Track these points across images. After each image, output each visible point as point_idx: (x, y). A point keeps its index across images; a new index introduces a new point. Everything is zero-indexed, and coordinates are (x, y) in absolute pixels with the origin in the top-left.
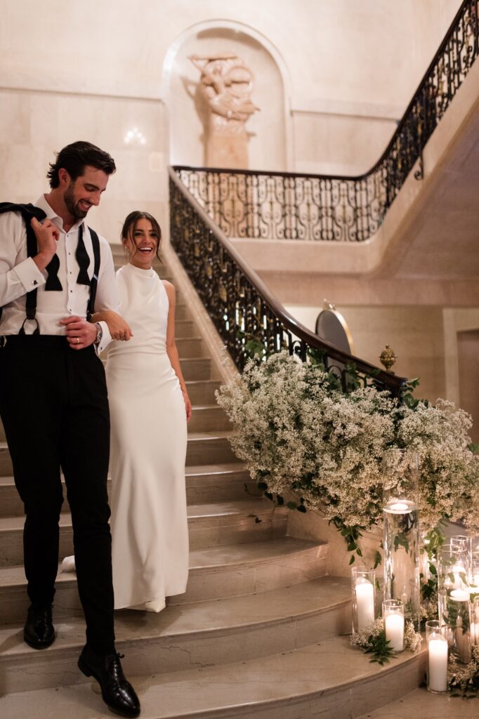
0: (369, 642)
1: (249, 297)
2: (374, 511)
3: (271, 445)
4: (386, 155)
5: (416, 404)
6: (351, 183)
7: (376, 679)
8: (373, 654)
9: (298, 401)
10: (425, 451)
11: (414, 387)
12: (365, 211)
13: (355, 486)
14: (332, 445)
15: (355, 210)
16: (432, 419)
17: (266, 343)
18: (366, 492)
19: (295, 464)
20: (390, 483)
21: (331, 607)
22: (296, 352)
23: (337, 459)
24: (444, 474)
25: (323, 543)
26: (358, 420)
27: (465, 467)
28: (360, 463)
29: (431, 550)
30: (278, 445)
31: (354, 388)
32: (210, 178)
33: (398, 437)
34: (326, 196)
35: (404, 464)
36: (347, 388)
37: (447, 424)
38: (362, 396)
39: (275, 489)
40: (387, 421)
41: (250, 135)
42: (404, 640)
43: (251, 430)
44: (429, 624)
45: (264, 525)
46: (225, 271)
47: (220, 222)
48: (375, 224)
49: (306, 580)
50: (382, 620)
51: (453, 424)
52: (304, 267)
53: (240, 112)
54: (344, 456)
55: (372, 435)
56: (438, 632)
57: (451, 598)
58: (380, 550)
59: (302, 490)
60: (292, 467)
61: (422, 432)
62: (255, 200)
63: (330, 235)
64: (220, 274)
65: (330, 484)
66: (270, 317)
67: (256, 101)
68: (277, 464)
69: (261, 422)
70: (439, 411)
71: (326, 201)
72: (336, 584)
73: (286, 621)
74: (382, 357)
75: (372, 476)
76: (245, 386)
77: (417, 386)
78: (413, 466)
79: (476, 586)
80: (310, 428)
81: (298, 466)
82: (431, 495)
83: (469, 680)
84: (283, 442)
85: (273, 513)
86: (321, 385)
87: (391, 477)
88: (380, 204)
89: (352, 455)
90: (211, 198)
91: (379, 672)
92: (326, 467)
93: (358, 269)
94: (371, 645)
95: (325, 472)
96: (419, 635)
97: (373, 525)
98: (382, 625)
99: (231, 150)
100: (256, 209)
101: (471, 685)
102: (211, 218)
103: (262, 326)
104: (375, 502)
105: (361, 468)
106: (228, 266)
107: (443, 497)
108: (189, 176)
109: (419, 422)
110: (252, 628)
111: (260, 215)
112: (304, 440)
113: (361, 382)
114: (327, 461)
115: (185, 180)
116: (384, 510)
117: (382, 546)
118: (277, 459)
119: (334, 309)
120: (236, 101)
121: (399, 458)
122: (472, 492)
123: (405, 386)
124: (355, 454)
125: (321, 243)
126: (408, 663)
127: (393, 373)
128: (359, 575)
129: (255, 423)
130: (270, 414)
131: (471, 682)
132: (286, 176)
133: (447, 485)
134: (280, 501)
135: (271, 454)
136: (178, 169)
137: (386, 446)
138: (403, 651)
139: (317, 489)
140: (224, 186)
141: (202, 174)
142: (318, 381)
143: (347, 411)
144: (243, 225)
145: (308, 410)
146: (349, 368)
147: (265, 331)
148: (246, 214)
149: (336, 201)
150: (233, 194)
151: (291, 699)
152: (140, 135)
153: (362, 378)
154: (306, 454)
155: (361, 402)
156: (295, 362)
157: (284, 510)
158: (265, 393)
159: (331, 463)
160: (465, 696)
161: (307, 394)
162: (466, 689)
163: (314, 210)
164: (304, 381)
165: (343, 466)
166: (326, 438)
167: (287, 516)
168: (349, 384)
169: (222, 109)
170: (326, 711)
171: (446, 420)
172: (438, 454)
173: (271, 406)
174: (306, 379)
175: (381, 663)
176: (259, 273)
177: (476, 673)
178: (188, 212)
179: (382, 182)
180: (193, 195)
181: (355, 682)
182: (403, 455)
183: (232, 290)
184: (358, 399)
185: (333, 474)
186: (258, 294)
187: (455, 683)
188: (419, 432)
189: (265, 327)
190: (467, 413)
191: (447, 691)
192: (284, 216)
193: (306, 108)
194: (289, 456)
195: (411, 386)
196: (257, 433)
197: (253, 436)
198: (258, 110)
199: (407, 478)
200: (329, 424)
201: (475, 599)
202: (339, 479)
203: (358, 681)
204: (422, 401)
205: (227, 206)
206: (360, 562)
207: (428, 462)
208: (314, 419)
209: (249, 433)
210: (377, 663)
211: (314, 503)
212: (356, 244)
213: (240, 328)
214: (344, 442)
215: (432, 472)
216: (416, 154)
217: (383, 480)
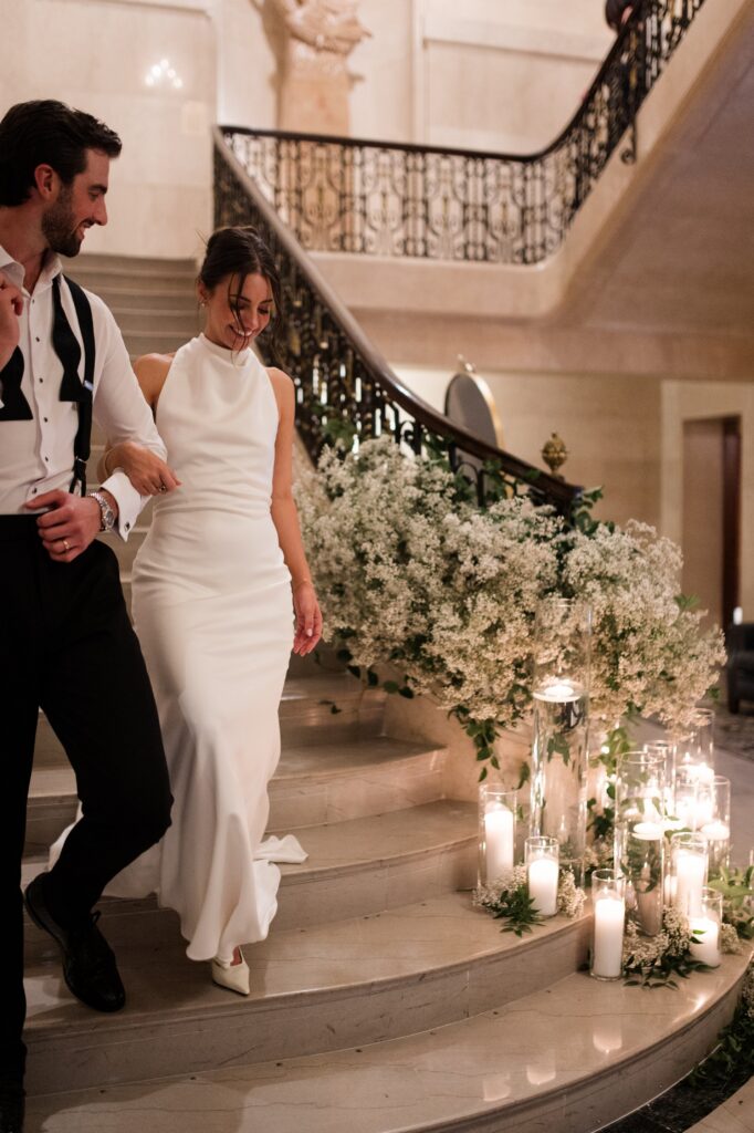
0: (502, 901)
1: (335, 348)
2: (519, 697)
3: (360, 589)
4: (578, 121)
5: (594, 527)
6: (517, 167)
7: (507, 958)
8: (508, 919)
9: (403, 518)
10: (605, 604)
11: (595, 500)
12: (539, 214)
13: (489, 655)
14: (456, 591)
15: (523, 211)
16: (618, 553)
17: (359, 425)
18: (508, 667)
19: (394, 620)
20: (547, 652)
21: (447, 846)
22: (406, 440)
23: (463, 612)
24: (633, 641)
25: (439, 747)
26: (499, 551)
27: (667, 630)
28: (499, 619)
29: (610, 761)
30: (368, 589)
31: (496, 499)
32: (284, 148)
33: (563, 580)
34: (475, 185)
35: (571, 624)
36: (484, 500)
37: (640, 561)
38: (506, 513)
39: (363, 660)
40: (546, 552)
41: (354, 79)
42: (558, 898)
43: (327, 563)
44: (598, 875)
45: (346, 717)
46: (298, 304)
47: (298, 222)
48: (555, 236)
49: (410, 805)
50: (524, 868)
51: (652, 562)
52: (435, 305)
53: (339, 38)
54: (473, 609)
55: (520, 575)
56: (612, 887)
57: (634, 835)
58: (527, 759)
59: (405, 662)
60: (391, 624)
61: (601, 573)
62: (357, 190)
63: (480, 253)
64: (290, 308)
65: (450, 652)
66: (366, 381)
67: (366, 20)
68: (367, 619)
69: (343, 550)
70: (630, 540)
71: (475, 195)
72: (456, 812)
73: (372, 866)
74: (546, 451)
75: (519, 641)
76: (320, 492)
77: (599, 500)
78: (583, 627)
79: (677, 819)
80: (421, 562)
81: (399, 622)
82: (612, 674)
83: (655, 960)
84: (377, 584)
85: (360, 700)
86: (442, 493)
87: (550, 643)
88: (564, 202)
89: (485, 606)
90: (284, 184)
91: (514, 946)
92: (444, 624)
93: (524, 310)
94: (505, 905)
95: (442, 632)
96: (582, 892)
97: (518, 720)
98: (524, 875)
99: (322, 103)
100: (358, 205)
101: (658, 967)
102: (283, 220)
103: (353, 395)
104: (522, 682)
105: (500, 627)
106: (303, 296)
107: (630, 678)
108: (247, 143)
109: (598, 557)
110: (316, 876)
111: (364, 214)
112: (412, 581)
113: (509, 490)
114: (446, 615)
115: (242, 153)
116: (535, 695)
117: (530, 754)
118: (367, 611)
119: (474, 371)
120: (332, 19)
121: (562, 614)
122: (675, 669)
123: (580, 499)
124: (490, 605)
125: (464, 265)
126: (560, 934)
127: (562, 478)
128: (492, 798)
129: (334, 552)
130: (358, 537)
131: (658, 963)
132: (410, 149)
133: (637, 658)
134: (373, 680)
135: (358, 602)
136: (229, 131)
137: (543, 593)
138: (555, 916)
139: (430, 661)
140: (306, 163)
141: (270, 142)
142: (438, 487)
143: (483, 536)
144: (336, 231)
145: (418, 533)
146: (490, 467)
147: (358, 404)
148: (342, 212)
149: (491, 194)
150: (320, 177)
151: (372, 984)
152: (172, 74)
153: (509, 483)
154: (413, 603)
155: (504, 522)
156: (402, 456)
157: (380, 695)
158: (351, 503)
159: (452, 619)
160: (647, 984)
161: (419, 506)
162: (651, 974)
163: (455, 210)
164: (414, 485)
165: (471, 623)
166: (447, 580)
167: (383, 704)
168: (489, 493)
169: (307, 31)
170: (426, 1004)
171: (642, 555)
172: (624, 609)
173: (359, 525)
174: (419, 483)
175: (518, 933)
176: (354, 311)
177: (666, 951)
178: (242, 205)
179: (569, 166)
180: (253, 179)
181: (475, 961)
182: (569, 609)
183: (308, 337)
184: (502, 517)
185: (455, 637)
186: (348, 342)
187: (632, 966)
188: (596, 572)
189: (358, 398)
190: (674, 545)
191: (619, 978)
192: (405, 217)
193: (448, 37)
194: (384, 606)
195: (589, 500)
196: (336, 568)
197: (330, 574)
198: (369, 35)
199: (576, 646)
200: (453, 557)
201: (672, 839)
202: (465, 645)
203: (481, 959)
204: (606, 524)
205: (310, 197)
206: (495, 777)
207: (609, 621)
208: (427, 546)
209: (324, 569)
210: (512, 933)
211: (424, 682)
212: (523, 269)
213: (319, 399)
214: (474, 585)
215: (615, 638)
216: (624, 119)
217: (536, 648)
